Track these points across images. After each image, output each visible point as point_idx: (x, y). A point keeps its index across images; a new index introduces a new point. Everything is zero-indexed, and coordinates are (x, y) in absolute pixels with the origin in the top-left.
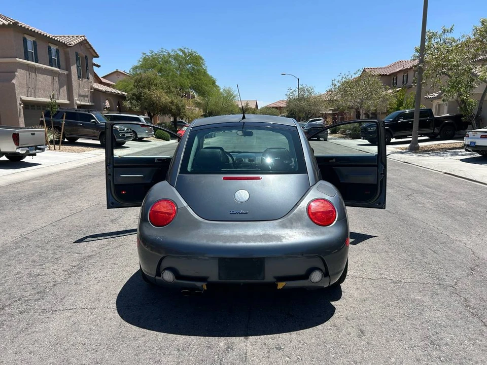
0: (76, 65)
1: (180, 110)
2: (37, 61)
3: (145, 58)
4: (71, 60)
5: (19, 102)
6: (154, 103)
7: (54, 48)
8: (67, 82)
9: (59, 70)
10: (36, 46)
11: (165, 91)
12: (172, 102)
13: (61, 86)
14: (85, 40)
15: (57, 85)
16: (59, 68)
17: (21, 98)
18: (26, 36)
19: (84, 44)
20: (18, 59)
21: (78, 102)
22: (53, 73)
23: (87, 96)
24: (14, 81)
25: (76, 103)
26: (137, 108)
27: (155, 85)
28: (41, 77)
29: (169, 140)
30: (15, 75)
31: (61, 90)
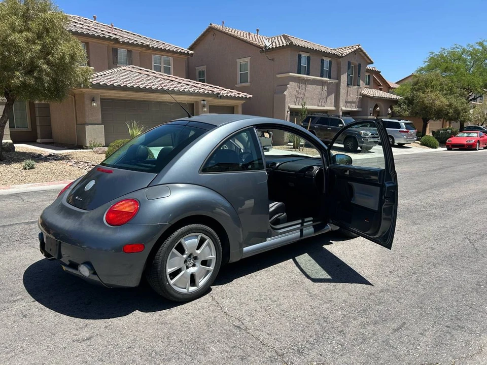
0: (347, 74)
1: (459, 114)
2: (308, 74)
3: (432, 57)
4: (342, 70)
5: (287, 109)
6: (427, 107)
7: (326, 60)
8: (335, 90)
9: (329, 79)
10: (310, 60)
11: (445, 92)
12: (450, 105)
13: (329, 94)
14: (359, 48)
15: (325, 94)
16: (330, 78)
17: (289, 107)
18: (301, 53)
19: (359, 52)
20: (290, 74)
21: (344, 108)
22: (322, 83)
23: (354, 103)
24: (285, 93)
25: (342, 109)
26: (407, 113)
27: (432, 87)
28: (310, 87)
29: (435, 148)
30: (287, 88)
31: (328, 98)
